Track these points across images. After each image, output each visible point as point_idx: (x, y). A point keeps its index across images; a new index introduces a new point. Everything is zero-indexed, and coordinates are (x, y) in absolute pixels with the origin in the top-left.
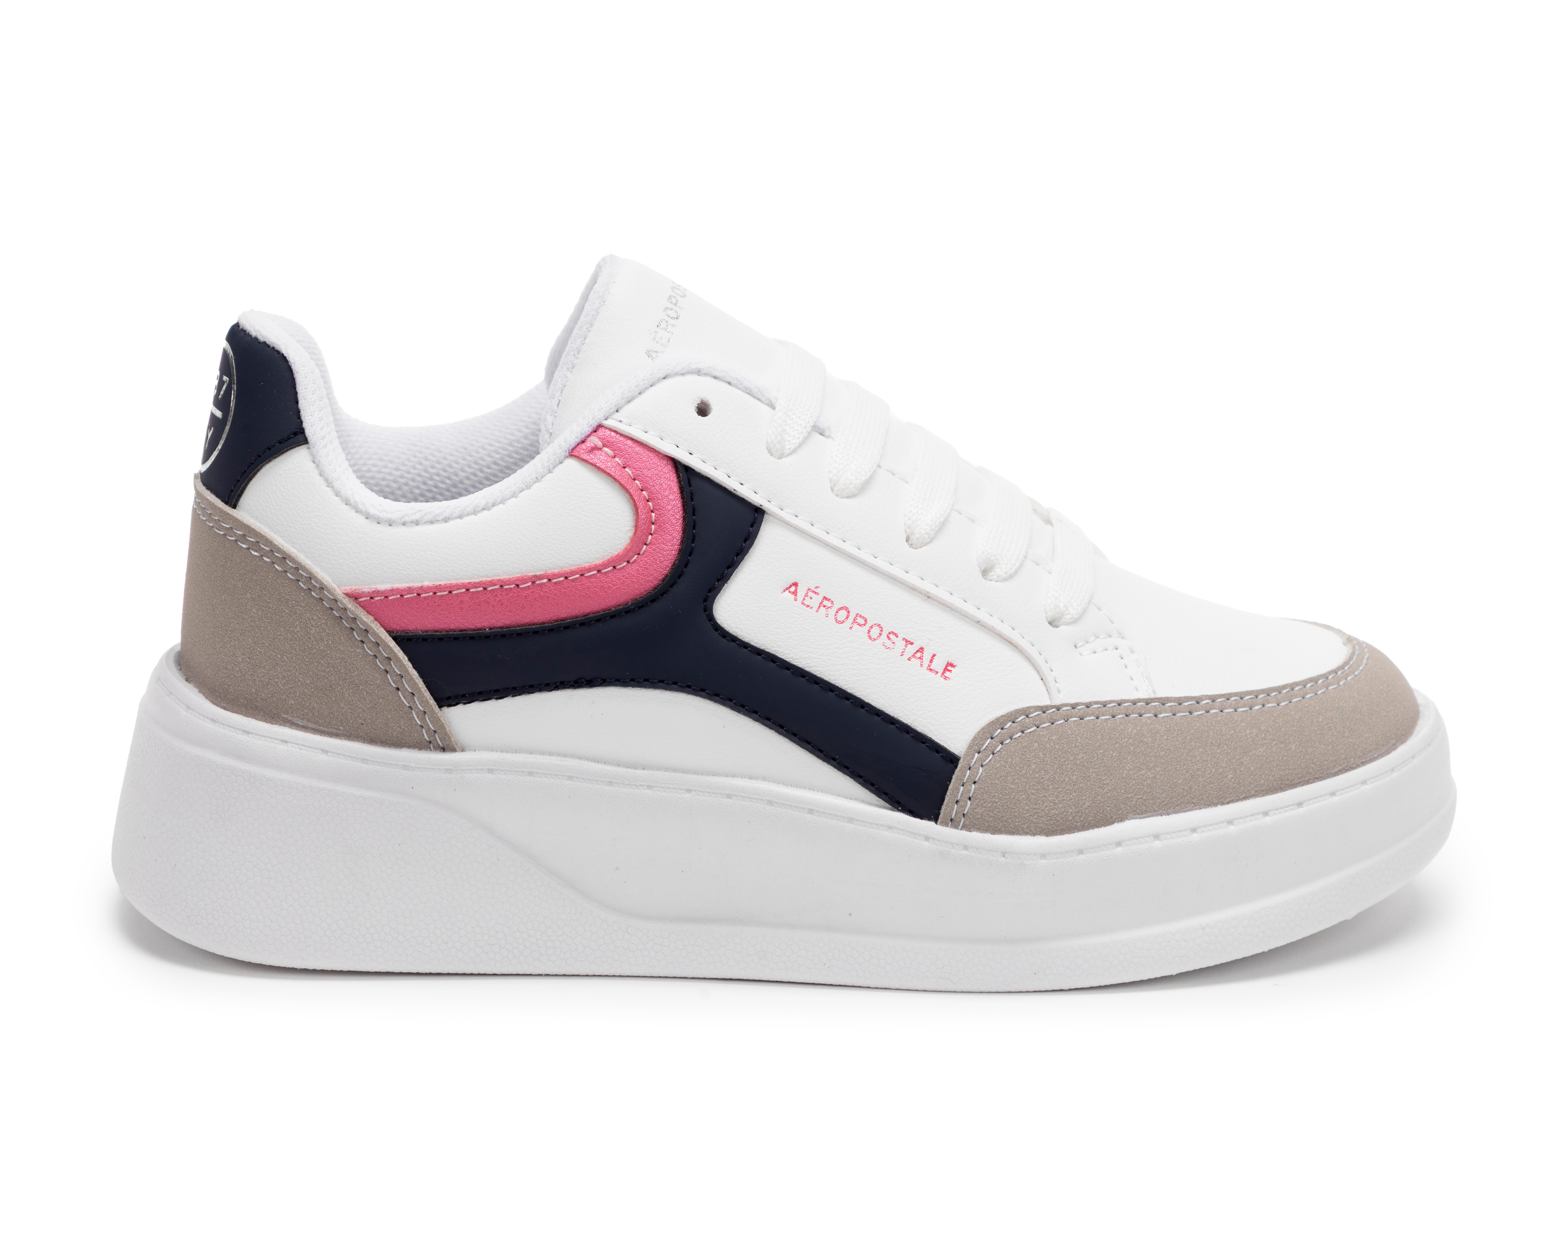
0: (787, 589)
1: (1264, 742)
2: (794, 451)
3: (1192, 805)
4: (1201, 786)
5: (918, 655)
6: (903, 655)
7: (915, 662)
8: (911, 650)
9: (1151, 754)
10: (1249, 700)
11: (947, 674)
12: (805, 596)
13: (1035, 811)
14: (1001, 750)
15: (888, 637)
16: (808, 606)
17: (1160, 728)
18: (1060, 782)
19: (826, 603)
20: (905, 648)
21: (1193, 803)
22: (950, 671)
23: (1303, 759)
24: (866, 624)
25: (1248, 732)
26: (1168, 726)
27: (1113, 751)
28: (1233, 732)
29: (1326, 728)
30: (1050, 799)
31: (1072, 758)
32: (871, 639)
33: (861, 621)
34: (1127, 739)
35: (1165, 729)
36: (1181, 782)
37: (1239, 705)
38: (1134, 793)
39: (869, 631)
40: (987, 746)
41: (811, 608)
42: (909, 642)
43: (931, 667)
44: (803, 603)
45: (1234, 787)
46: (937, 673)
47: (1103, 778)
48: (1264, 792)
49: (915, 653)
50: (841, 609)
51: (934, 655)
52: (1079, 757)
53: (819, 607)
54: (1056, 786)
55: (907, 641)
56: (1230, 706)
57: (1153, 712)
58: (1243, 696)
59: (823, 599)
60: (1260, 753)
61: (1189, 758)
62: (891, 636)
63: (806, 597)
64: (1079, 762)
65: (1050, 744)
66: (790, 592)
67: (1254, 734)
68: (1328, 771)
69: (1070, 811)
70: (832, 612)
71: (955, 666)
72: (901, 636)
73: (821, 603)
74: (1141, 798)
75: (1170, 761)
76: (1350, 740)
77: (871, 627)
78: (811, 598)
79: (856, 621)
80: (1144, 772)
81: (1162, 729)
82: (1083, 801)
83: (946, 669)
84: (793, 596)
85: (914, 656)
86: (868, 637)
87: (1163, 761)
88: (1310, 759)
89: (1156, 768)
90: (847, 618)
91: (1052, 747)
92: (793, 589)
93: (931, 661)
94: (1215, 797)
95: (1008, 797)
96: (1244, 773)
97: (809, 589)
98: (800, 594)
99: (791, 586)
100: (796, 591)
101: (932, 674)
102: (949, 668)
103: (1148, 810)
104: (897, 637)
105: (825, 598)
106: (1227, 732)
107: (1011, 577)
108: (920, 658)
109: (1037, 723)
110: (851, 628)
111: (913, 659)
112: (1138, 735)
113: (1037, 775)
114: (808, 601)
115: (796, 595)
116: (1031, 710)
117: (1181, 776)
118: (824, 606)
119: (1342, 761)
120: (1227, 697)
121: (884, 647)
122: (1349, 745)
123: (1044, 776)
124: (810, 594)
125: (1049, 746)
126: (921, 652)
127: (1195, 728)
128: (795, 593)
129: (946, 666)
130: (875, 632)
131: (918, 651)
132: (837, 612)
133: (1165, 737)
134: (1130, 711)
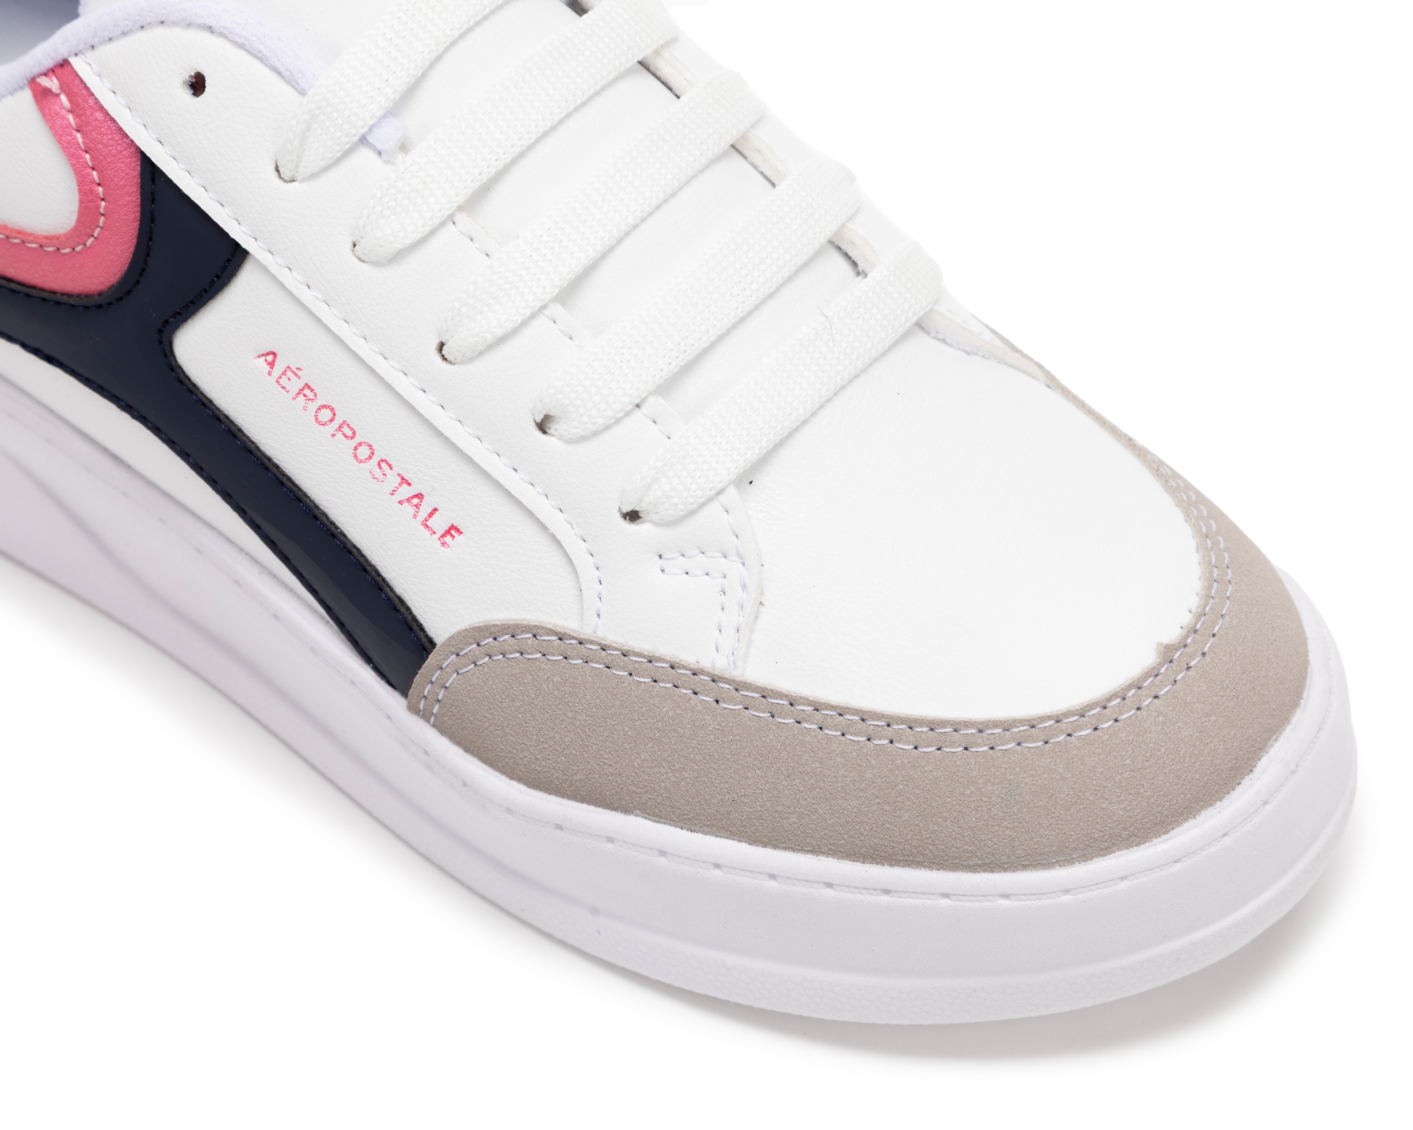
0: (263, 355)
1: (861, 794)
2: (313, 176)
3: (729, 833)
4: (745, 816)
5: (415, 501)
6: (393, 494)
7: (408, 509)
8: (406, 492)
9: (682, 752)
10: (872, 727)
11: (448, 539)
12: (283, 374)
13: (511, 755)
14: (484, 665)
15: (379, 465)
16: (283, 388)
17: (711, 722)
18: (548, 737)
19: (307, 391)
20: (398, 486)
21: (730, 831)
22: (453, 536)
23: (916, 835)
24: (353, 437)
25: (841, 773)
26: (724, 724)
27: (630, 728)
28: (818, 765)
29: (972, 807)
30: (531, 750)
31: (570, 715)
32: (357, 459)
33: (349, 433)
34: (655, 720)
35: (717, 727)
36: (715, 802)
37: (850, 730)
38: (645, 790)
39: (356, 448)
40: (466, 653)
41: (288, 392)
42: (404, 481)
43: (428, 523)
44: (277, 382)
45: (796, 835)
46: (435, 533)
47: (606, 756)
48: (844, 854)
49: (411, 497)
50: (325, 407)
51: (435, 510)
52: (580, 718)
53: (298, 394)
54: (542, 740)
55: (403, 478)
56: (836, 726)
57: (713, 695)
58: (864, 717)
59: (305, 386)
60: (849, 807)
61: (737, 777)
62: (383, 465)
63: (283, 376)
64: (578, 724)
65: (548, 686)
66: (266, 360)
67: (849, 779)
68: (957, 861)
69: (556, 774)
70: (313, 406)
71: (462, 533)
72: (397, 470)
73: (300, 390)
74: (654, 799)
75: (707, 770)
76: (1008, 832)
77: (360, 444)
78: (289, 379)
79: (342, 429)
80: (665, 771)
81: (713, 726)
82: (575, 772)
83: (448, 532)
84: (268, 368)
85: (408, 500)
86: (352, 455)
87: (696, 767)
88: (928, 838)
89: (683, 773)
90: (332, 420)
91: (549, 690)
92: (270, 358)
93: (431, 515)
94: (764, 836)
95: (480, 724)
96: (816, 823)
97: (288, 367)
98: (278, 369)
99: (268, 354)
100: (274, 361)
101: (427, 533)
102: (452, 532)
103: (663, 816)
104: (391, 469)
105: (307, 386)
106: (810, 763)
107: (582, 439)
108: (416, 506)
109: (543, 650)
110: (333, 435)
111: (406, 504)
112: (673, 720)
113: (520, 716)
114: (284, 381)
115: (272, 368)
116: (539, 631)
117: (717, 795)
118: (305, 396)
119: (986, 855)
120: (839, 711)
121: (370, 475)
122: (1004, 839)
123: (528, 721)
124: (289, 374)
125: (545, 687)
126: (420, 498)
127: (764, 739)
128: (272, 364)
129: (449, 528)
130: (363, 452)
131: (416, 496)
132: (319, 409)
133: (712, 737)
134: (679, 681)
